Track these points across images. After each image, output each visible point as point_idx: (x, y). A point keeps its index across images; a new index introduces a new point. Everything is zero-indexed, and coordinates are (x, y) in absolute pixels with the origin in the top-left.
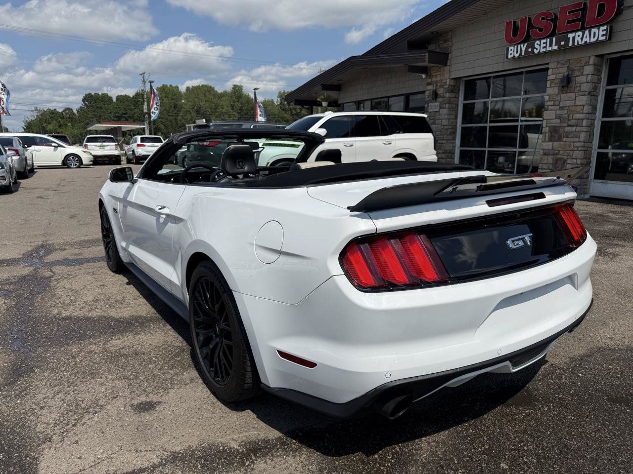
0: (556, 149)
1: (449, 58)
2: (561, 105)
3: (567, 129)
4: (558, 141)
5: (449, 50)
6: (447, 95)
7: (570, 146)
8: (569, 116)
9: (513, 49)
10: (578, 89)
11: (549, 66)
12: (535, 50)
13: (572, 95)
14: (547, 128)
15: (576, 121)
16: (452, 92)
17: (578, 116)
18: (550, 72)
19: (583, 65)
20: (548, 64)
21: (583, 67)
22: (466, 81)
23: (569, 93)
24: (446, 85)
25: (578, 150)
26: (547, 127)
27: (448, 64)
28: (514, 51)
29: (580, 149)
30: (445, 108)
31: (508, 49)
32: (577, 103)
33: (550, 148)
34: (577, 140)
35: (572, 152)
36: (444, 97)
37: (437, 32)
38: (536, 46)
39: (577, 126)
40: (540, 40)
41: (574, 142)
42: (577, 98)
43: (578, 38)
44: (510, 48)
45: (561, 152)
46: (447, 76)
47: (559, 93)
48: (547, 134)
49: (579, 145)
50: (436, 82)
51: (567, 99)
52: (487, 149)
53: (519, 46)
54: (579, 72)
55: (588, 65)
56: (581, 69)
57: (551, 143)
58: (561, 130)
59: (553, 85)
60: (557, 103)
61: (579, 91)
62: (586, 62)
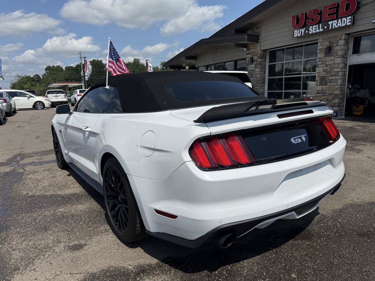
0: (324, 90)
1: (260, 38)
2: (326, 64)
3: (330, 78)
4: (325, 85)
5: (260, 33)
6: (259, 60)
7: (332, 88)
8: (331, 70)
9: (297, 32)
10: (336, 54)
11: (319, 41)
12: (310, 32)
13: (332, 58)
14: (319, 78)
15: (335, 73)
16: (262, 58)
17: (336, 70)
18: (319, 44)
19: (338, 40)
20: (317, 40)
21: (338, 41)
22: (270, 51)
23: (331, 56)
24: (258, 54)
25: (337, 90)
27: (259, 41)
28: (297, 33)
29: (338, 89)
30: (258, 68)
31: (294, 32)
32: (336, 62)
33: (321, 89)
34: (336, 84)
35: (333, 91)
36: (257, 61)
37: (252, 23)
38: (310, 29)
39: (336, 76)
40: (312, 26)
41: (334, 85)
42: (336, 59)
43: (334, 24)
44: (295, 31)
45: (327, 92)
46: (259, 49)
47: (324, 57)
48: (319, 81)
49: (338, 87)
50: (252, 53)
51: (329, 60)
52: (283, 91)
53: (300, 30)
54: (336, 44)
55: (341, 40)
56: (337, 42)
57: (321, 86)
58: (327, 78)
59: (321, 52)
60: (324, 62)
61: (337, 55)
62: (340, 38)
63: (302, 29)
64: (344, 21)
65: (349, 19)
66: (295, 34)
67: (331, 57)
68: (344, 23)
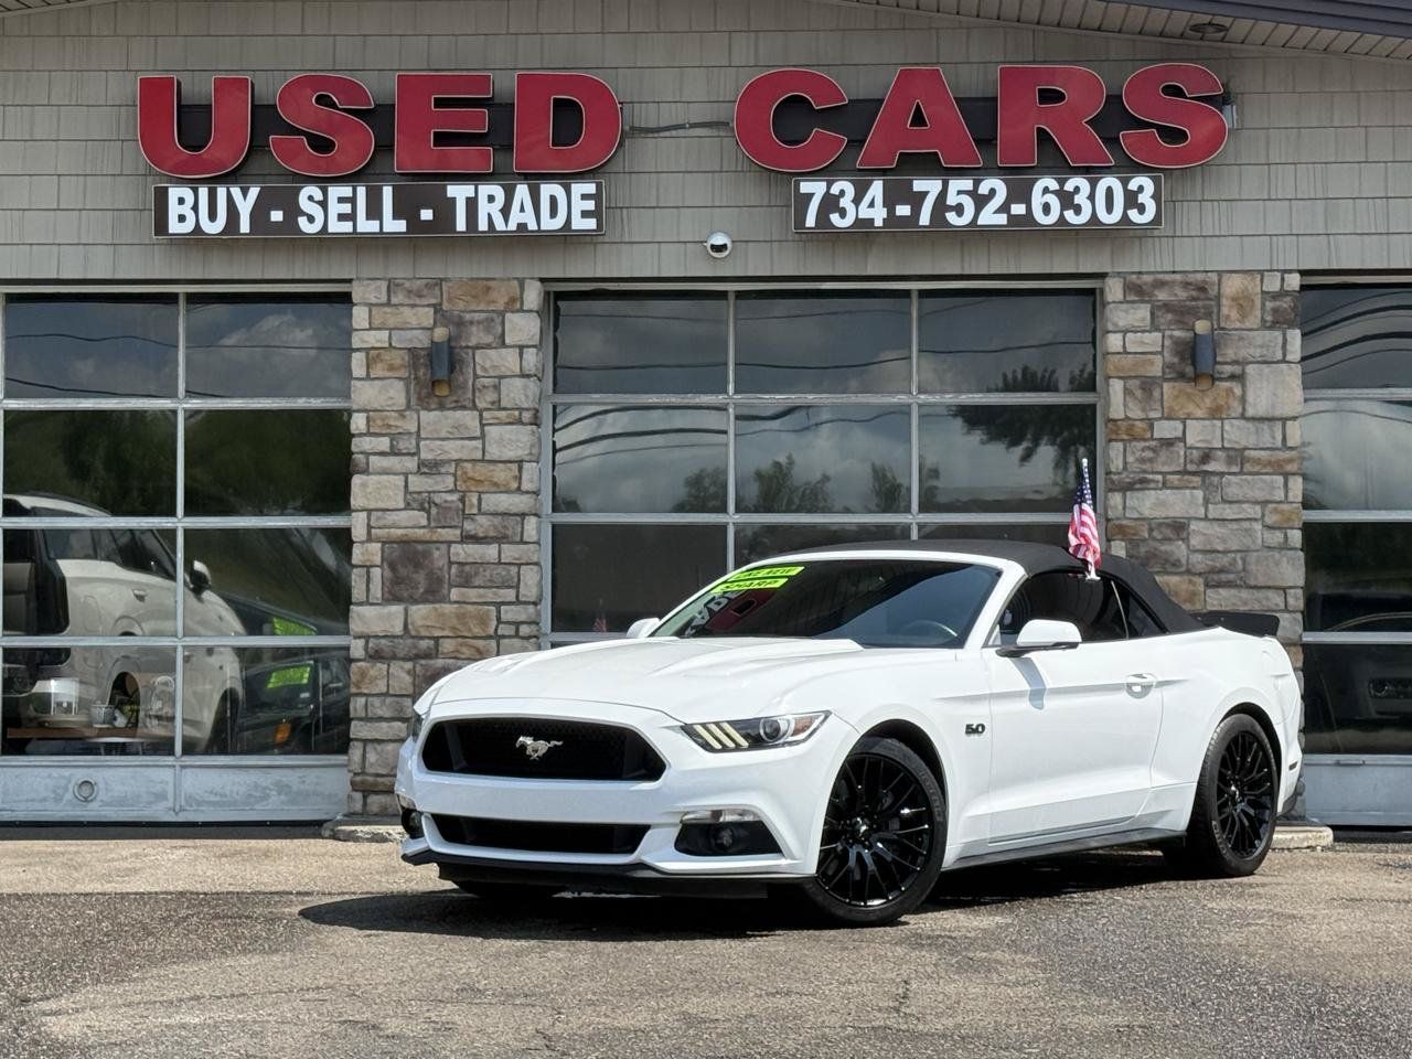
0: (424, 633)
2: (424, 455)
3: (462, 552)
4: (425, 601)
7: (483, 622)
8: (462, 500)
9: (190, 200)
10: (491, 396)
11: (356, 290)
12: (302, 221)
13: (469, 419)
14: (377, 546)
15: (497, 520)
17: (504, 502)
18: (360, 316)
19: (500, 306)
20: (349, 281)
21: (502, 314)
23: (454, 409)
25: (517, 635)
26: (370, 539)
28: (195, 208)
29: (524, 630)
31: (161, 197)
32: (494, 452)
33: (398, 629)
34: (510, 595)
38: (306, 205)
39: (501, 539)
40: (324, 182)
41: (498, 605)
42: (492, 431)
43: (488, 205)
44: (174, 193)
45: (447, 645)
47: (408, 407)
48: (376, 573)
49: (523, 617)
51: (446, 431)
53: (221, 192)
54: (488, 330)
55: (521, 310)
56: (495, 322)
57: (397, 609)
58: (436, 554)
59: (378, 371)
60: (406, 444)
61: (497, 405)
62: (512, 300)
63: (236, 191)
64: (553, 200)
65: (585, 197)
66: (174, 210)
67: (459, 414)
68: (554, 213)
